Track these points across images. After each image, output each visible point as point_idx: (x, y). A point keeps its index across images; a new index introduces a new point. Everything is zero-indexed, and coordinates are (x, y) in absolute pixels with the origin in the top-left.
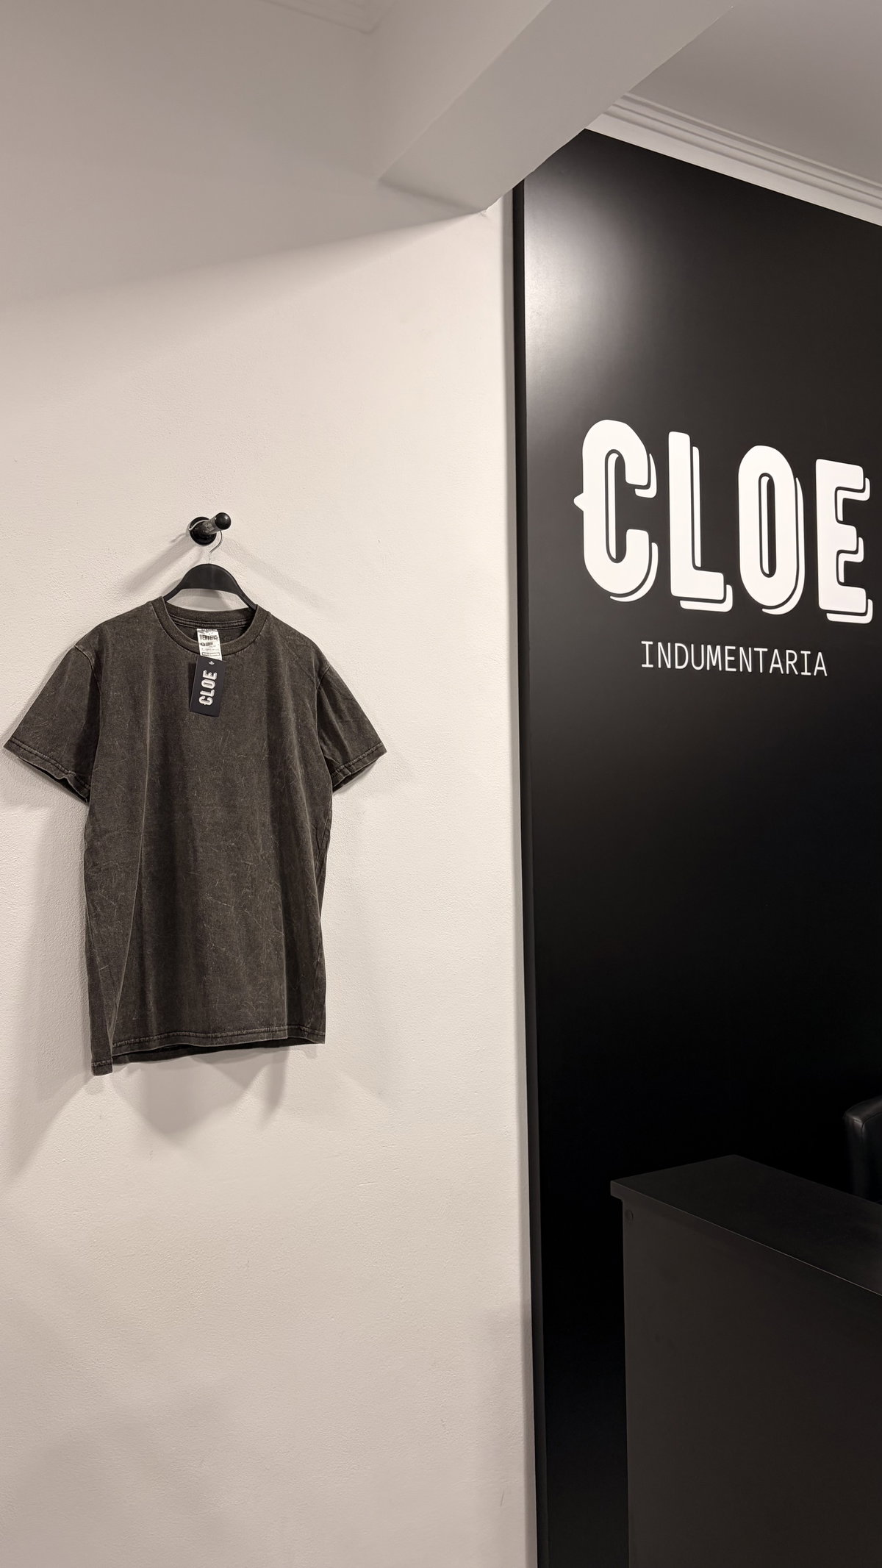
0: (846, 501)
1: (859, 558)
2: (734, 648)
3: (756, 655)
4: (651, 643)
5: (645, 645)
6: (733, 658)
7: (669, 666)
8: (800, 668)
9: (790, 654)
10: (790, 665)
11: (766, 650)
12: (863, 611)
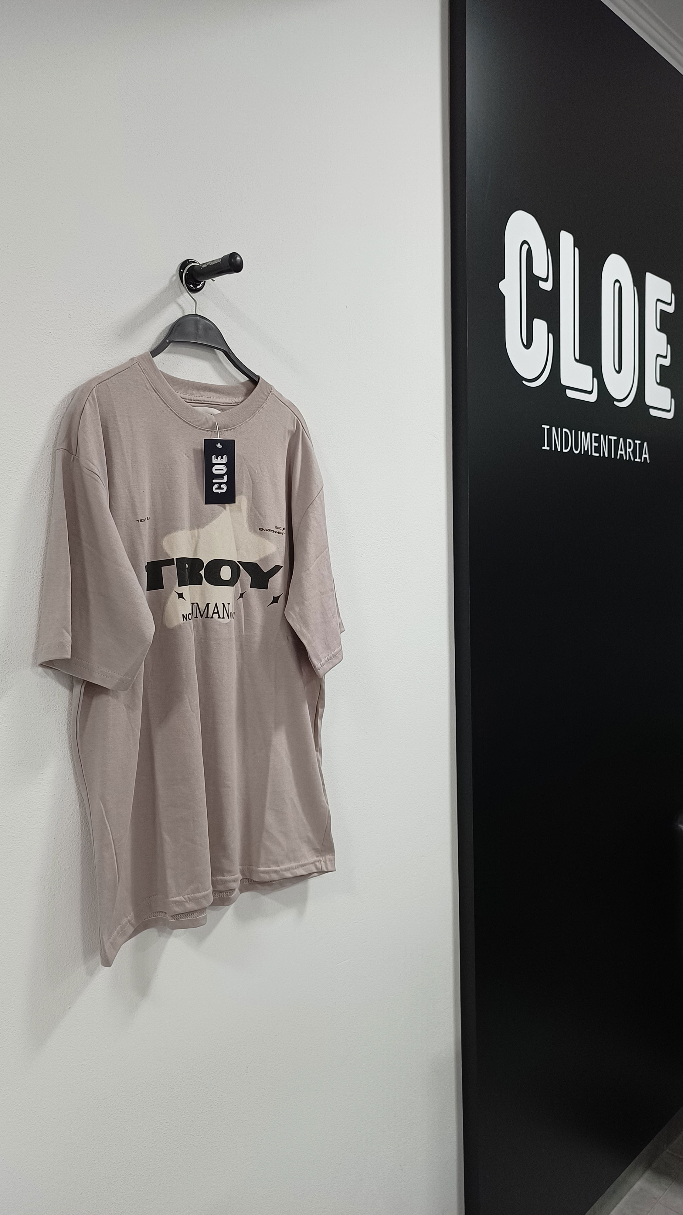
0: (661, 310)
1: (667, 362)
2: (597, 435)
3: (610, 440)
4: (548, 427)
5: (544, 428)
6: (597, 445)
7: (559, 450)
8: (635, 457)
9: (630, 443)
10: (629, 452)
11: (616, 438)
12: (669, 409)
